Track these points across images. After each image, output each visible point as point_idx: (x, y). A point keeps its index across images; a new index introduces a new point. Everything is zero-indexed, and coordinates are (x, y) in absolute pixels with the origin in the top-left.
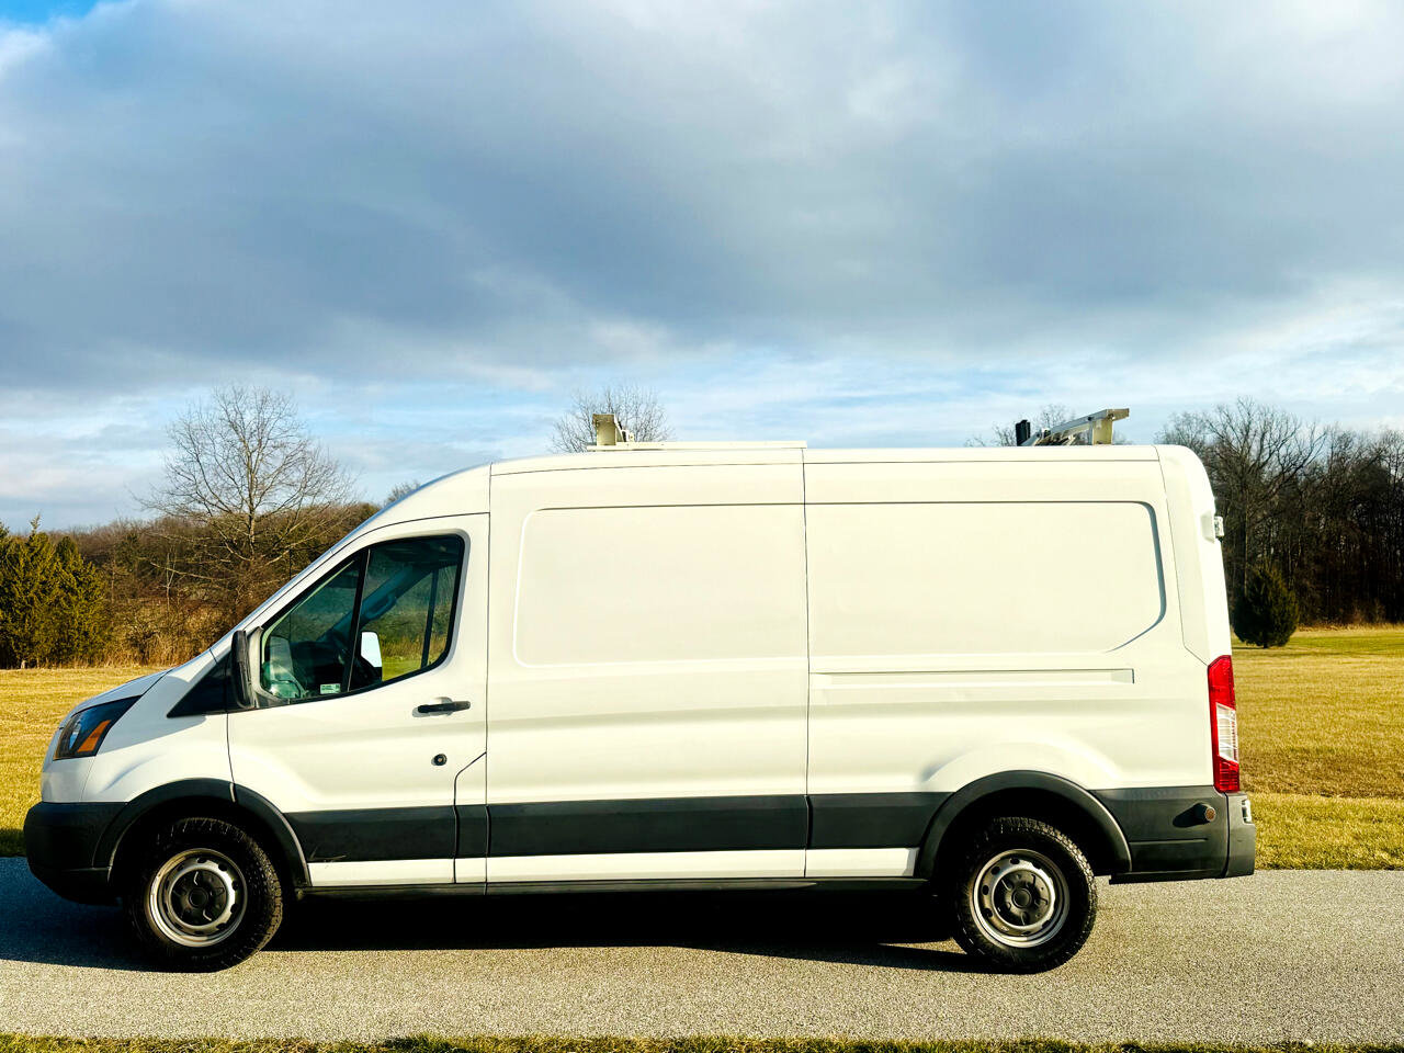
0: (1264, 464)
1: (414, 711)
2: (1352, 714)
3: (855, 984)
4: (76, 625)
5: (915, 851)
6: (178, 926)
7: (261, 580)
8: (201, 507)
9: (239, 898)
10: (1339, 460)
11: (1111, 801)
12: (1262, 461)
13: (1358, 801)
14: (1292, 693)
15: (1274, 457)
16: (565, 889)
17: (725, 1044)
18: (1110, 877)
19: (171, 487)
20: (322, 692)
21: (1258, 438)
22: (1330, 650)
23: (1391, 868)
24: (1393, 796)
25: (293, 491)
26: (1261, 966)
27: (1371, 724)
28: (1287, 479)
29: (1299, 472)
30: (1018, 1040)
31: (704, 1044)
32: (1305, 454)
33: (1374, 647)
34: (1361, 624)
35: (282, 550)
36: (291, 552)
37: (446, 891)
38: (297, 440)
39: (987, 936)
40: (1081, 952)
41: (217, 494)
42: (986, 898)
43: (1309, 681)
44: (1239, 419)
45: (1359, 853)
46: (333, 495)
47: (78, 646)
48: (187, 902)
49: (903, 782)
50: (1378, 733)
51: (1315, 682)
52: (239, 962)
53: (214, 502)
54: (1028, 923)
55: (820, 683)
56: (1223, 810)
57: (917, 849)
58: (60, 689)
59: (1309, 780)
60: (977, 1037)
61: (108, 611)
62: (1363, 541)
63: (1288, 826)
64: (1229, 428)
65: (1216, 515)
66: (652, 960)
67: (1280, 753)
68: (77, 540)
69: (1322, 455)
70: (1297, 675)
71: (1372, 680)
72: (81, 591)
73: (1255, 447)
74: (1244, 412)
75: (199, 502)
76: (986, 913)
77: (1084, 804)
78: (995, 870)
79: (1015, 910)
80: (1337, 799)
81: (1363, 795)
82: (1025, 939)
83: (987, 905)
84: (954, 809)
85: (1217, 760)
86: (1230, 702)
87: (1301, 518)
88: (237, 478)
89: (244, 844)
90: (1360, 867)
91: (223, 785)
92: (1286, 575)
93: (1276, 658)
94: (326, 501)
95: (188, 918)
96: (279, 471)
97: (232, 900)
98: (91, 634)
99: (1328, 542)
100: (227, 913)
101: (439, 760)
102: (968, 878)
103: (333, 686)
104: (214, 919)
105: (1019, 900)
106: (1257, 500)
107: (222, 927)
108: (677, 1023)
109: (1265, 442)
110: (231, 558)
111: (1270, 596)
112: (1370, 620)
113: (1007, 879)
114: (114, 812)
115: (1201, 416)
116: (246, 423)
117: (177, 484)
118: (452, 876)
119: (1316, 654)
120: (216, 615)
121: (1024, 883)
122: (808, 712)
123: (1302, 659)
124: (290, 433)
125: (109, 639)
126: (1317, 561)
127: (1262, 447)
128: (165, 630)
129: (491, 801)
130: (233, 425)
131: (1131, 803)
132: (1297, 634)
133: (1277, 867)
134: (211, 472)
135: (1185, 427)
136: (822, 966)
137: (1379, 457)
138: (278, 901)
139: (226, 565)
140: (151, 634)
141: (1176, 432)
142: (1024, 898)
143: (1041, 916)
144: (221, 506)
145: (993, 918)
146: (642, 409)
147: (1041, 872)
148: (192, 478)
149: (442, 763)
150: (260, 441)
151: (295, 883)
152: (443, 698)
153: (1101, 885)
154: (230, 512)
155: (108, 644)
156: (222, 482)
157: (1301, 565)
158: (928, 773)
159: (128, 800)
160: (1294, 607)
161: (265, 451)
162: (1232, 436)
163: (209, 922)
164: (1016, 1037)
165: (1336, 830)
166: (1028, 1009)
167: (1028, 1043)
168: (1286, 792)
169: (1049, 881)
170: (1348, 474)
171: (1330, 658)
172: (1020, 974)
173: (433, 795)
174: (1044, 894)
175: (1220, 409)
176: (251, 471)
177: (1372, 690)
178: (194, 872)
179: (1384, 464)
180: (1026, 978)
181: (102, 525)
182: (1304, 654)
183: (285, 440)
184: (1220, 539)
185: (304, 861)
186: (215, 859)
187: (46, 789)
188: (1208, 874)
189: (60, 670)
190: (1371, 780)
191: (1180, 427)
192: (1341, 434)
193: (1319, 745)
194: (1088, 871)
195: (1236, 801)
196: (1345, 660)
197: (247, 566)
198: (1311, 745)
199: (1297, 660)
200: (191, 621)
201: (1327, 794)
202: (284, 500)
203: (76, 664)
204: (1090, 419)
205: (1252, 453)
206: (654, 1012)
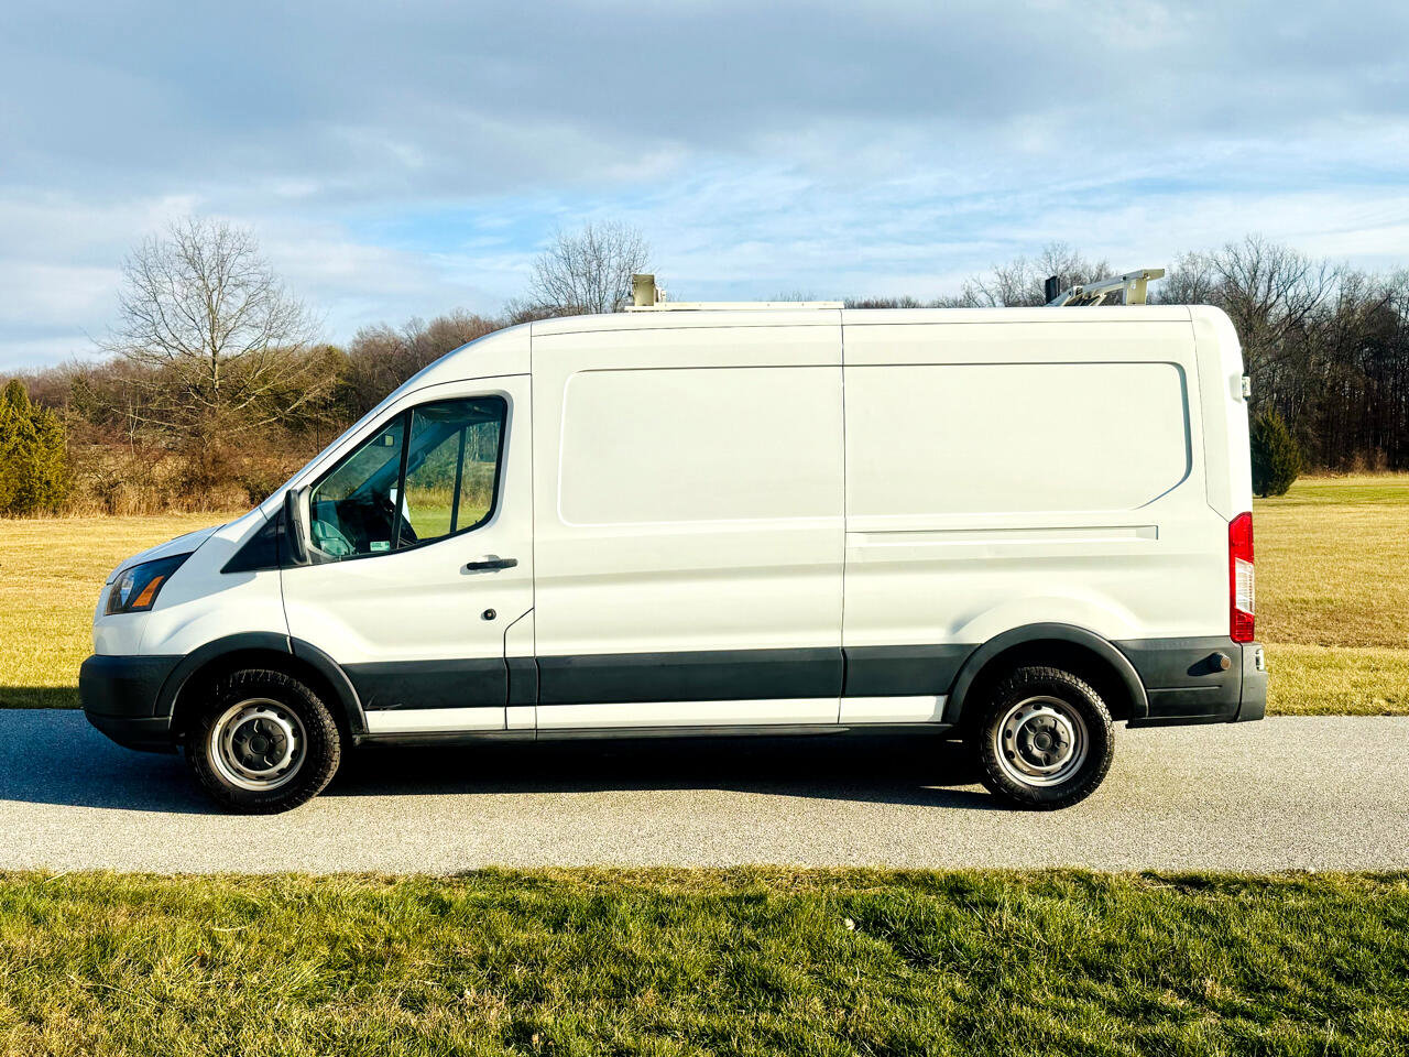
0: (1272, 305)
1: (462, 568)
2: (1351, 565)
3: (886, 820)
4: (37, 474)
5: (943, 699)
6: (239, 771)
7: (229, 427)
8: (161, 349)
9: (299, 744)
10: (1348, 302)
11: (1131, 650)
12: (1269, 302)
13: (1355, 651)
14: (1291, 544)
15: (1282, 299)
16: (610, 735)
17: (773, 872)
18: (1126, 722)
19: (128, 328)
20: (372, 549)
21: (1265, 278)
22: (1329, 500)
23: (1388, 714)
24: (1389, 645)
25: (258, 333)
26: (1266, 805)
27: (1369, 574)
28: (1294, 323)
29: (1306, 314)
30: (1044, 869)
31: (755, 873)
32: (1314, 295)
33: (1375, 497)
34: (1362, 472)
35: (248, 396)
36: (259, 398)
37: (499, 737)
38: (259, 277)
39: (1009, 776)
40: (1097, 791)
41: (177, 336)
42: (1009, 741)
43: (1307, 531)
44: (1247, 259)
45: (1358, 700)
46: (300, 338)
47: (40, 495)
48: (247, 749)
49: (933, 635)
50: (1376, 583)
51: (1313, 533)
52: (300, 804)
53: (175, 344)
54: (1048, 764)
55: (855, 541)
56: (1238, 659)
57: (946, 697)
58: (28, 541)
59: (1308, 630)
60: (1005, 866)
61: (69, 460)
62: (1368, 386)
63: (1288, 675)
64: (1236, 268)
65: (1244, 375)
66: (692, 800)
67: (1280, 604)
68: (24, 382)
69: (1330, 296)
70: (1297, 525)
71: (1371, 530)
72: (40, 438)
73: (1262, 289)
74: (1253, 252)
75: (159, 344)
76: (1009, 755)
77: (1106, 654)
78: (1019, 716)
79: (1036, 752)
80: (1335, 649)
81: (1361, 644)
82: (1044, 779)
83: (1010, 748)
84: (981, 660)
85: (1234, 612)
86: (1249, 557)
87: (1307, 363)
88: (198, 319)
89: (302, 694)
90: (1359, 714)
91: (280, 638)
92: (1288, 421)
93: (1274, 508)
94: (292, 343)
95: (249, 763)
96: (242, 311)
97: (291, 748)
98: (53, 483)
99: (1332, 388)
100: (287, 759)
101: (489, 615)
102: (992, 722)
103: (383, 543)
104: (275, 764)
105: (1040, 743)
106: (1262, 345)
107: (282, 772)
108: (726, 854)
109: (1273, 283)
110: (195, 404)
111: (1272, 445)
112: (1371, 468)
113: (1029, 723)
114: (172, 665)
115: (1209, 255)
116: (205, 260)
117: (134, 325)
118: (503, 722)
119: (1315, 504)
120: (183, 463)
121: (1046, 727)
122: (844, 569)
123: (1301, 509)
124: (251, 271)
125: (73, 488)
126: (1320, 407)
127: (1269, 287)
128: (131, 479)
129: (539, 654)
130: (191, 262)
131: (1149, 654)
132: (1297, 483)
133: (1280, 713)
134: (169, 312)
135: (1190, 267)
136: (853, 805)
137: (1389, 299)
138: (337, 747)
139: (190, 411)
140: (116, 484)
141: (1181, 273)
142: (1045, 741)
143: (1061, 758)
144: (180, 347)
145: (1015, 759)
146: (626, 247)
147: (1061, 717)
148: (149, 318)
149: (492, 618)
150: (220, 279)
151: (352, 729)
152: (490, 556)
153: (1118, 729)
154: (191, 354)
155: (72, 494)
156: (181, 323)
157: (1304, 412)
158: (958, 626)
159: (186, 652)
160: (1295, 455)
161: (226, 290)
162: (1240, 276)
163: (270, 767)
164: (1043, 866)
165: (1336, 679)
166: (1050, 842)
167: (1054, 871)
168: (1285, 641)
169: (1069, 725)
170: (1356, 317)
171: (1329, 508)
172: (1039, 811)
173: (483, 647)
174: (1064, 737)
175: (1228, 248)
176: (211, 311)
177: (1371, 541)
178: (254, 721)
179: (1395, 306)
180: (1046, 814)
181: (50, 367)
182: (1303, 504)
183: (246, 278)
184: (1246, 398)
185: (361, 709)
186: (273, 708)
187: (99, 641)
188: (1220, 719)
189: (24, 521)
190: (1368, 630)
191: (1185, 267)
192: (1351, 274)
193: (1319, 597)
194: (1106, 716)
195: (1250, 650)
196: (1344, 510)
197: (213, 412)
198: (1310, 596)
199: (1296, 509)
200: (158, 469)
201: (1325, 643)
202: (248, 343)
203: (40, 514)
204: (1125, 278)
205: (1259, 294)
206: (702, 845)
